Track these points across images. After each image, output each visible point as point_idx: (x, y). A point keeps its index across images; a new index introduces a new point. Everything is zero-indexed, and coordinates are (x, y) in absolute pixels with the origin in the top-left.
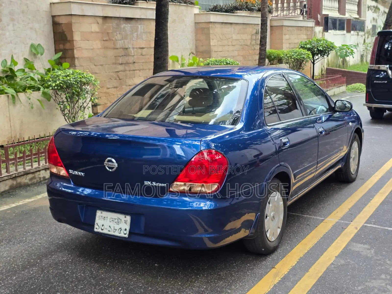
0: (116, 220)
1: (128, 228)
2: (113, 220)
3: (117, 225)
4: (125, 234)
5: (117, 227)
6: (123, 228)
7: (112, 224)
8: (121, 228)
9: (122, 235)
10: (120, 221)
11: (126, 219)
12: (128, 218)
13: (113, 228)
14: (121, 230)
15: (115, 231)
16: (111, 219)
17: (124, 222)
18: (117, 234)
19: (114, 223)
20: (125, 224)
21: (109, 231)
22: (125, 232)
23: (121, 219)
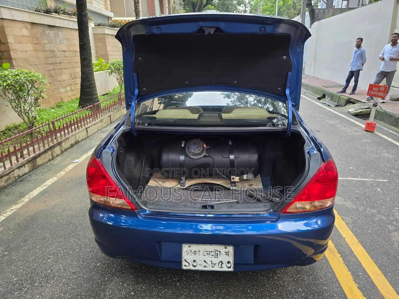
0: (213, 253)
1: (232, 261)
2: (208, 253)
3: (216, 259)
4: (229, 268)
5: (216, 261)
6: (225, 261)
7: (208, 259)
8: (221, 262)
9: (225, 269)
10: (219, 253)
11: (227, 250)
12: (230, 249)
13: (210, 263)
14: (222, 263)
15: (213, 265)
16: (206, 253)
17: (224, 254)
18: (217, 268)
19: (211, 256)
20: (227, 256)
21: (205, 267)
22: (229, 265)
23: (219, 250)
